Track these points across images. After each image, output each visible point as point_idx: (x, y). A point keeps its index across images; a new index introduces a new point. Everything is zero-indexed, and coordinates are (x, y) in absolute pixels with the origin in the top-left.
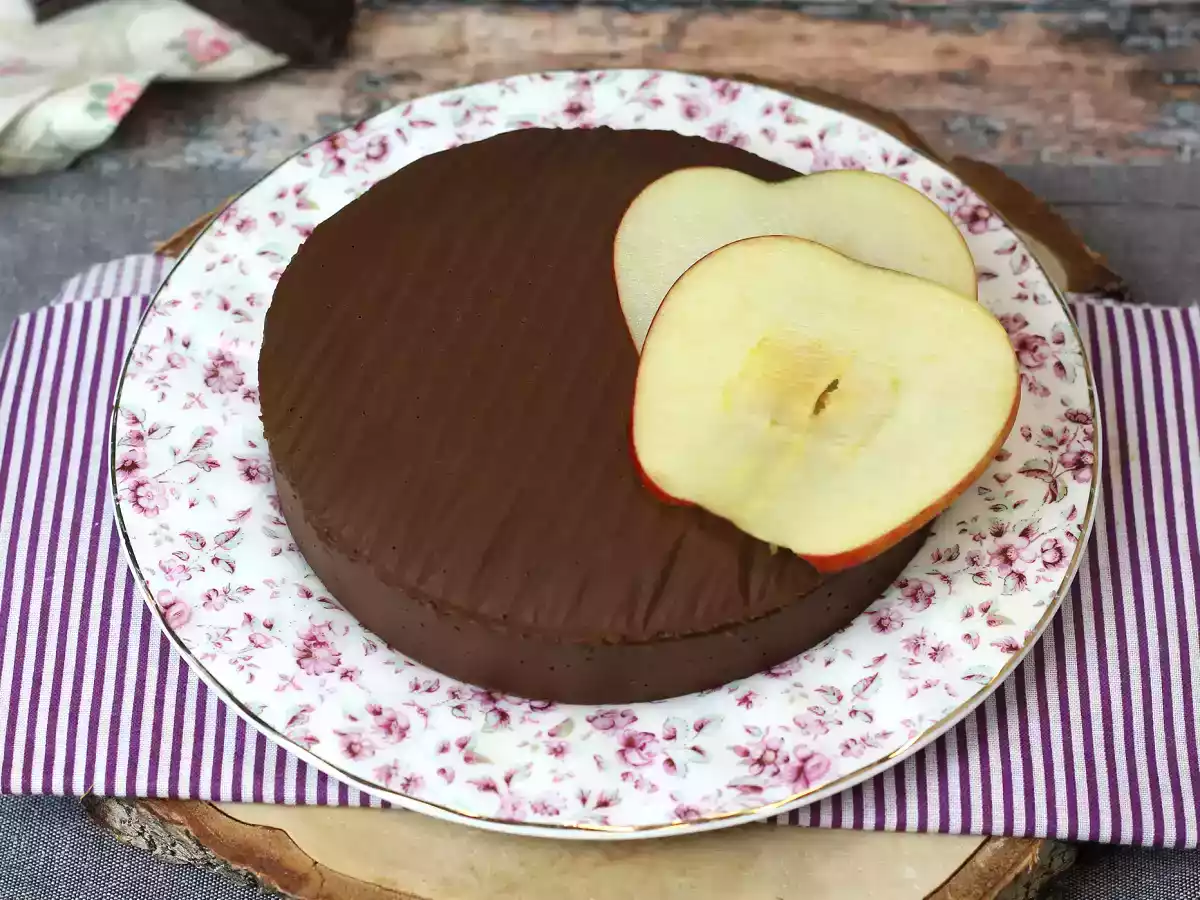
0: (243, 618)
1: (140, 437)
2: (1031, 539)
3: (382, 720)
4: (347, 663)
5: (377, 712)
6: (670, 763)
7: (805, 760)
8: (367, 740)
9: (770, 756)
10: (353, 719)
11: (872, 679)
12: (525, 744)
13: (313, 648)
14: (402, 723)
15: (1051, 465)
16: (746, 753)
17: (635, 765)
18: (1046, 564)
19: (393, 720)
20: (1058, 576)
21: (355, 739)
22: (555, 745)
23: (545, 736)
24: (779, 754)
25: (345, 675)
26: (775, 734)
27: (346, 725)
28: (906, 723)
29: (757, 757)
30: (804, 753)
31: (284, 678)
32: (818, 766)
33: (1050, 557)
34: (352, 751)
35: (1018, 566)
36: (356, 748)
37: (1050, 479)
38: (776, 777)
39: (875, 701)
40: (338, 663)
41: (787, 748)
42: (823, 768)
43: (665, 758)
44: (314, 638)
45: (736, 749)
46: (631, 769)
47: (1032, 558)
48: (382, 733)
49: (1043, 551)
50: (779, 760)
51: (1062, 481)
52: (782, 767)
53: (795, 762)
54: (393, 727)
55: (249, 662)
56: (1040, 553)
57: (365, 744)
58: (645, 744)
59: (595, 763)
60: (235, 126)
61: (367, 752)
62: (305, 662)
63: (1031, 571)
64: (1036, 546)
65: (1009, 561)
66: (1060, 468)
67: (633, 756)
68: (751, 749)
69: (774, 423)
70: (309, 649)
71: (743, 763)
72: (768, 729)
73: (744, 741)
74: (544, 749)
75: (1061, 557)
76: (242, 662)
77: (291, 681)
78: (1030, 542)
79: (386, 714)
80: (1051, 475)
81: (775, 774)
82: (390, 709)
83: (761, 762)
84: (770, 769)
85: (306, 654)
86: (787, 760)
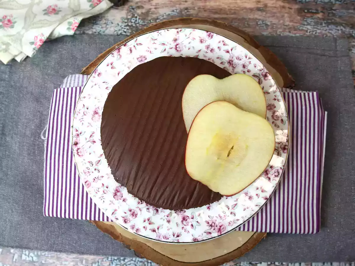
0: (101, 185)
1: (78, 135)
2: (273, 169)
3: (131, 213)
4: (124, 197)
5: (130, 211)
6: (192, 225)
7: (220, 227)
8: (128, 218)
9: (213, 224)
10: (125, 213)
11: (236, 205)
12: (162, 218)
13: (117, 193)
14: (136, 213)
15: (278, 148)
16: (208, 223)
17: (185, 225)
18: (275, 176)
19: (134, 212)
20: (278, 179)
21: (126, 218)
22: (168, 220)
23: (166, 217)
24: (215, 224)
25: (124, 200)
26: (215, 218)
27: (124, 215)
28: (242, 217)
29: (211, 224)
30: (220, 224)
31: (111, 201)
32: (223, 228)
33: (276, 174)
34: (125, 222)
35: (269, 176)
36: (126, 221)
37: (277, 152)
38: (214, 230)
39: (236, 211)
40: (122, 197)
41: (217, 223)
42: (224, 229)
43: (191, 224)
44: (117, 190)
45: (206, 221)
46: (184, 226)
47: (272, 174)
48: (132, 216)
49: (275, 172)
50: (215, 226)
51: (280, 152)
52: (216, 228)
53: (218, 227)
54: (134, 215)
55: (103, 198)
56: (274, 173)
57: (128, 219)
58: (187, 219)
59: (176, 224)
60: (104, 21)
61: (129, 222)
62: (115, 197)
63: (272, 177)
64: (273, 171)
65: (267, 174)
66: (280, 149)
67: (184, 222)
68: (209, 222)
69: (218, 159)
70: (116, 193)
71: (208, 226)
72: (213, 217)
73: (208, 219)
74: (166, 221)
75: (279, 174)
76: (102, 198)
77: (112, 202)
78: (272, 170)
79: (132, 211)
80: (278, 151)
81: (214, 229)
82: (133, 209)
83: (211, 226)
84: (213, 228)
85: (115, 194)
86: (217, 226)
